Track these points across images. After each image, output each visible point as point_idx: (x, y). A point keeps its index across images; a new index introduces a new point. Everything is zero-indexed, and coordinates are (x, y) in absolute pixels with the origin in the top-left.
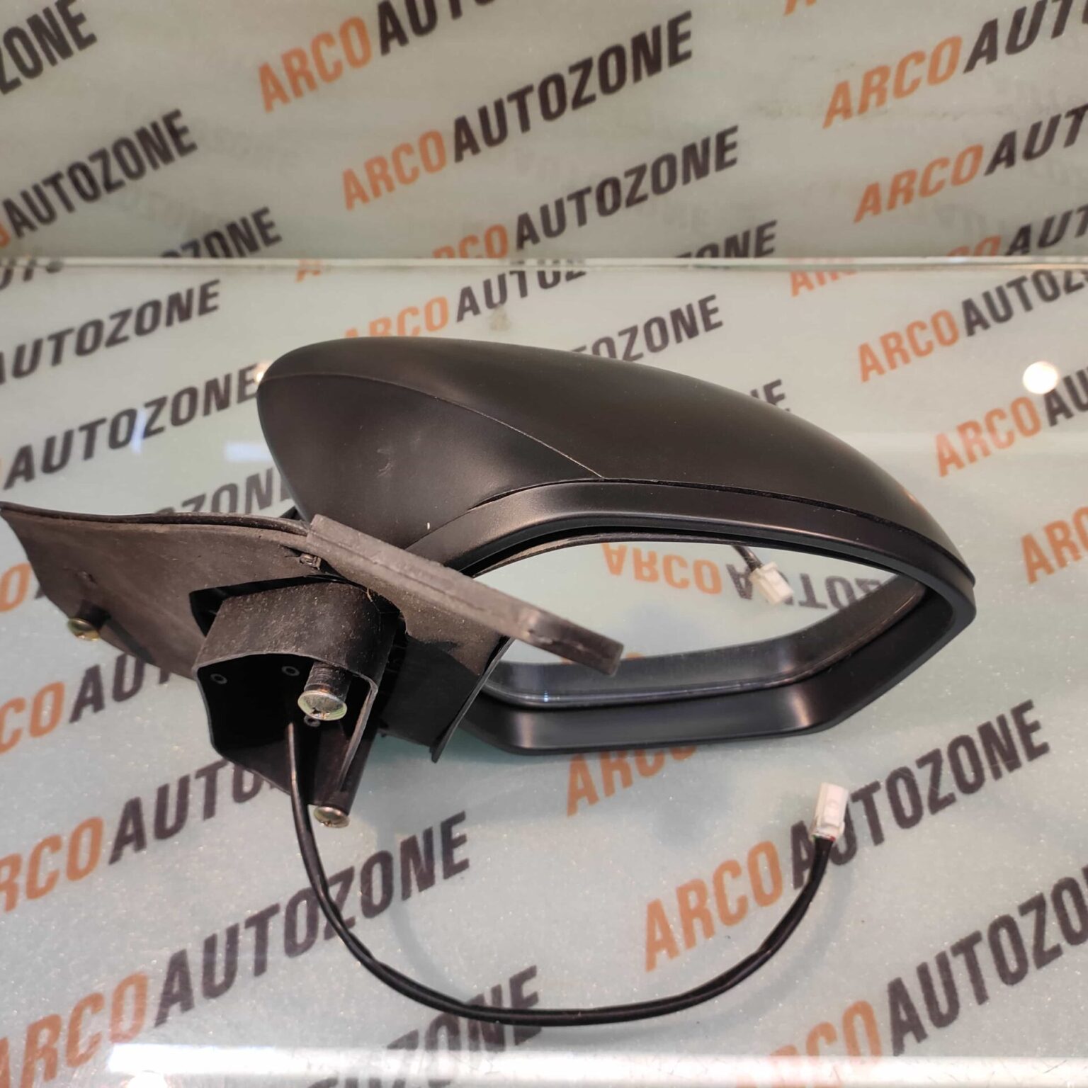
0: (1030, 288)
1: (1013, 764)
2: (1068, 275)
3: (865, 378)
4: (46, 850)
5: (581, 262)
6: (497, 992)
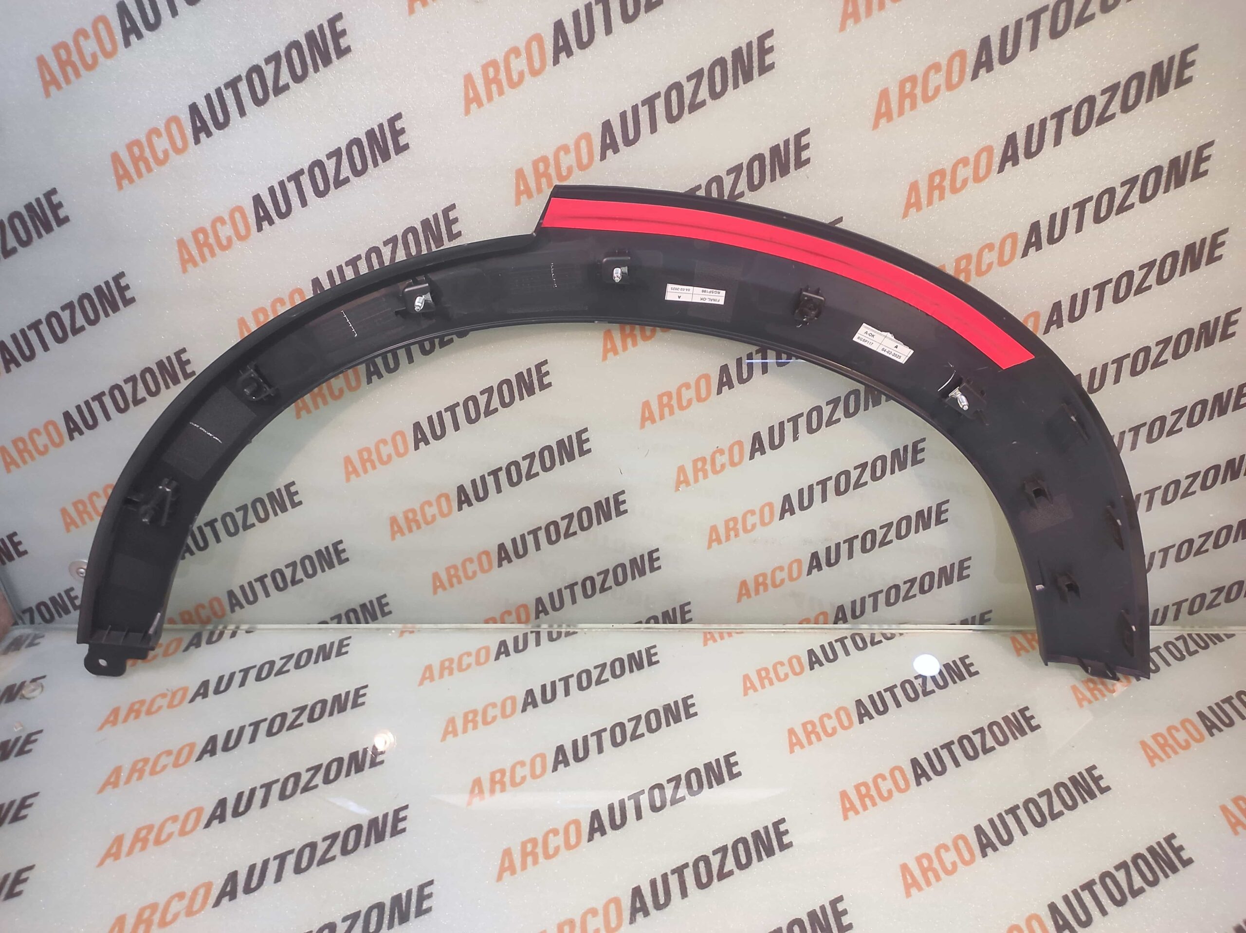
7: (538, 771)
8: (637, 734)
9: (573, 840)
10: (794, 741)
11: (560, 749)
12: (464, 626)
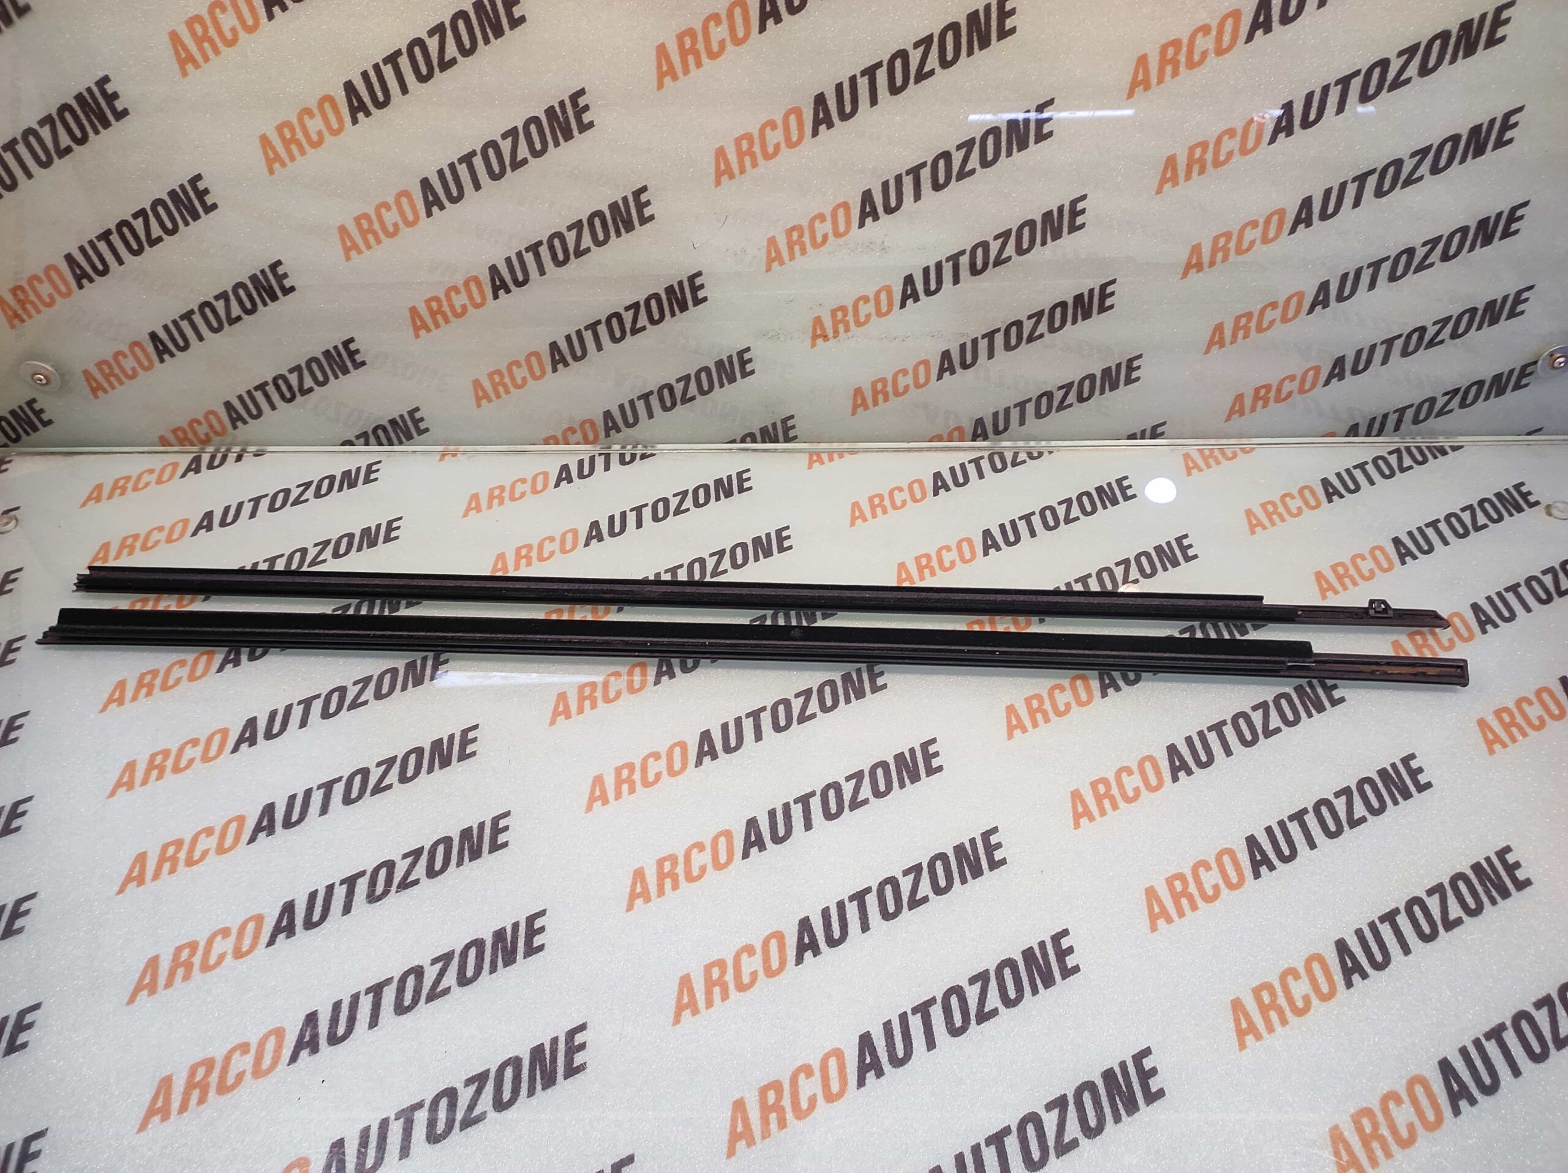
1: (915, 778)
2: (1016, 455)
3: (852, 524)
4: (203, 835)
6: (516, 926)
8: (719, 570)
10: (904, 576)
12: (519, 448)
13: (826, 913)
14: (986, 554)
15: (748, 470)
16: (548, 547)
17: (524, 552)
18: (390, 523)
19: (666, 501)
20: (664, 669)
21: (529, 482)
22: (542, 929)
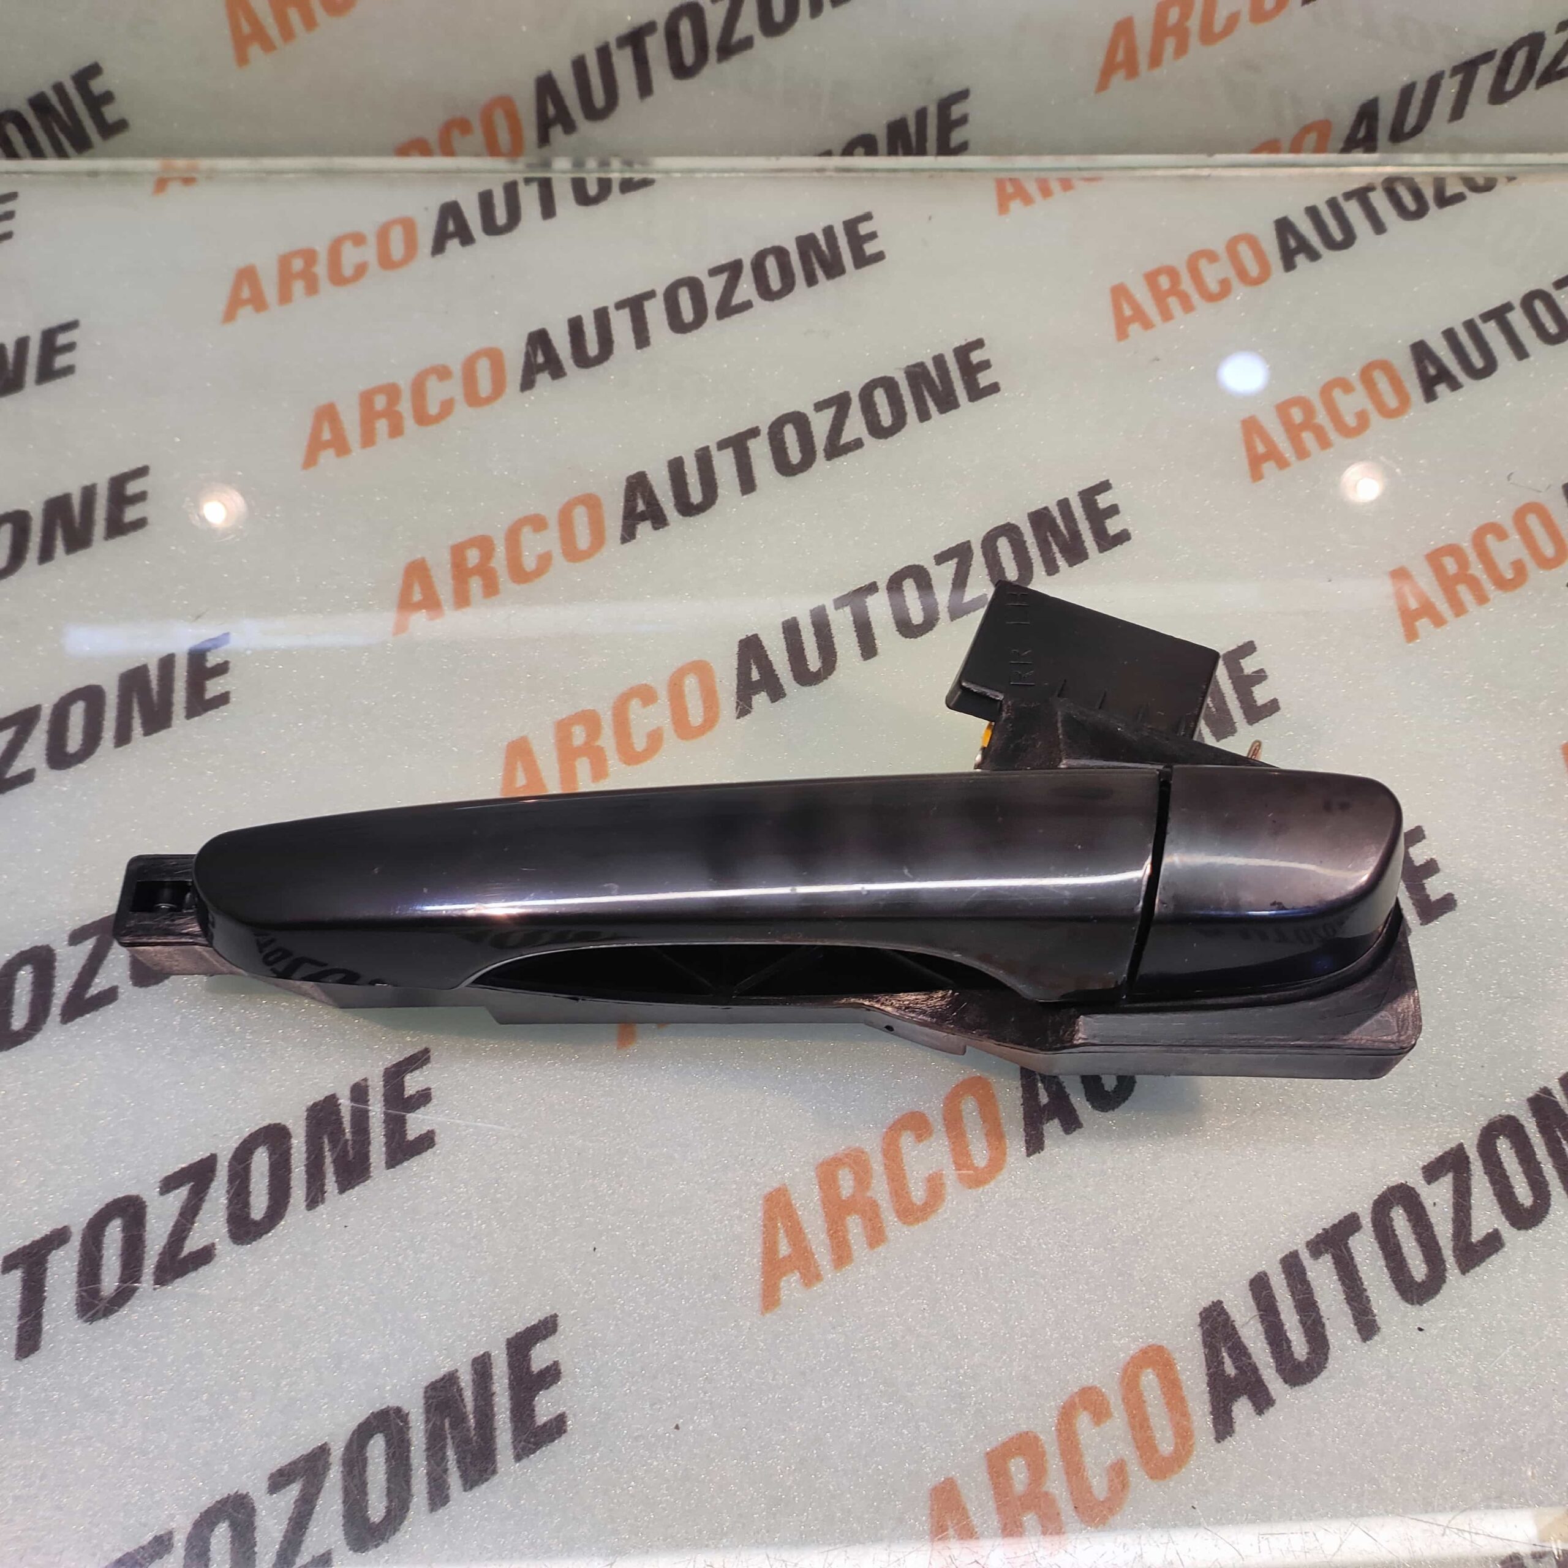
0: (1380, 201)
2: (1439, 184)
3: (1122, 333)
5: (643, 164)
6: (482, 1366)
7: (583, 541)
8: (843, 441)
9: (696, 715)
10: (1261, 449)
11: (638, 485)
12: (339, 162)
13: (1260, 1286)
14: (1430, 395)
15: (867, 217)
16: (436, 392)
17: (380, 402)
18: (49, 336)
19: (694, 285)
20: (755, 675)
21: (372, 240)
22: (551, 1375)
